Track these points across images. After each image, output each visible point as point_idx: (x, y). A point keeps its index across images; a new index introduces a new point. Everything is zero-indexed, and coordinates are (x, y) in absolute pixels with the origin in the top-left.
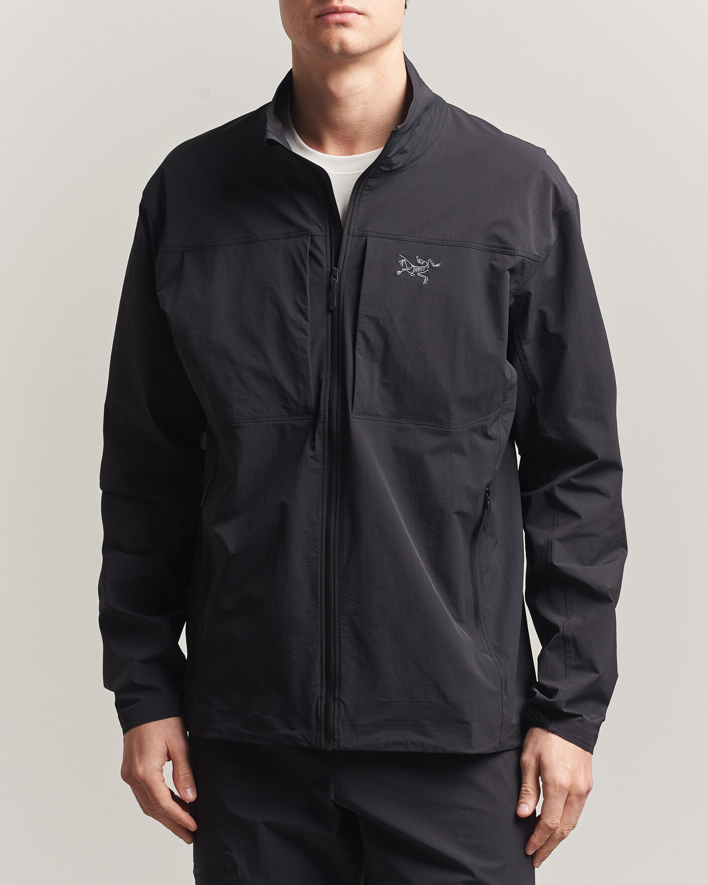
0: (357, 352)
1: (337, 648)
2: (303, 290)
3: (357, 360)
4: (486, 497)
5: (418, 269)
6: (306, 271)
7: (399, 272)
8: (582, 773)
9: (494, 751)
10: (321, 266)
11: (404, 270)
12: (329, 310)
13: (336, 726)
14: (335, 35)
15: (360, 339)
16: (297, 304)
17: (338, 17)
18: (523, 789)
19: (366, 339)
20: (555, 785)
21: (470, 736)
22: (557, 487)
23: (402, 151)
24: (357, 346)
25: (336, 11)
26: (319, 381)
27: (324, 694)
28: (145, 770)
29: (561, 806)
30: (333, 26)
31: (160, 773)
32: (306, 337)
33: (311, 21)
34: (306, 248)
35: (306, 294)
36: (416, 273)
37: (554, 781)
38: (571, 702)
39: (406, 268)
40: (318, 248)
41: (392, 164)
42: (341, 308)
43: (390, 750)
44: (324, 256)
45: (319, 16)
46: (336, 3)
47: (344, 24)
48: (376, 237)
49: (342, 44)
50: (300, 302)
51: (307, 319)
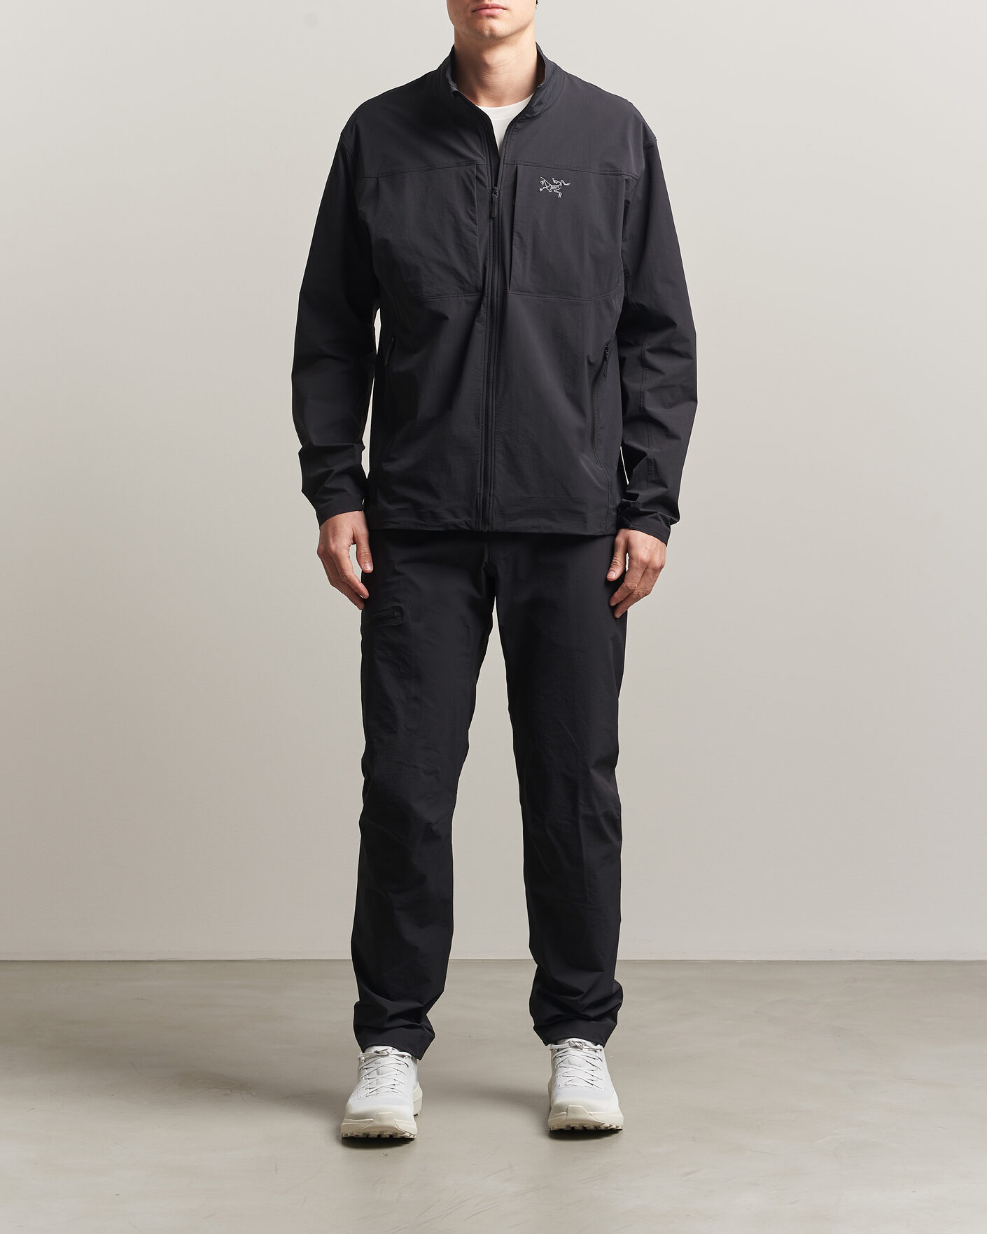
0: (513, 246)
1: (493, 457)
2: (473, 203)
3: (513, 253)
4: (605, 352)
5: (555, 187)
6: (474, 189)
7: (541, 190)
8: (658, 553)
9: (601, 534)
10: (484, 186)
11: (544, 188)
12: (491, 217)
13: (491, 515)
14: (486, 24)
15: (516, 237)
16: (468, 213)
17: (488, 11)
18: (614, 561)
19: (521, 238)
20: (638, 560)
21: (585, 522)
22: (646, 352)
23: (540, 103)
24: (514, 243)
25: (487, 7)
26: (485, 268)
27: (482, 492)
28: (336, 547)
29: (640, 575)
30: (484, 18)
31: (347, 551)
32: (475, 237)
33: (469, 14)
34: (474, 173)
35: (474, 206)
36: (553, 190)
37: (638, 557)
38: (645, 505)
39: (545, 186)
40: (482, 173)
41: (533, 112)
42: (500, 216)
43: (528, 531)
44: (487, 179)
45: (474, 11)
46: (487, 1)
47: (493, 16)
48: (524, 165)
49: (491, 30)
50: (470, 212)
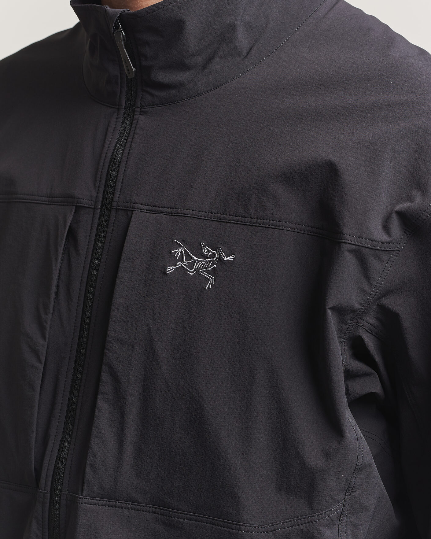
5: (202, 264)
7: (170, 269)
11: (179, 264)
36: (197, 271)
39: (182, 261)
48: (148, 211)
51: (44, 337)
